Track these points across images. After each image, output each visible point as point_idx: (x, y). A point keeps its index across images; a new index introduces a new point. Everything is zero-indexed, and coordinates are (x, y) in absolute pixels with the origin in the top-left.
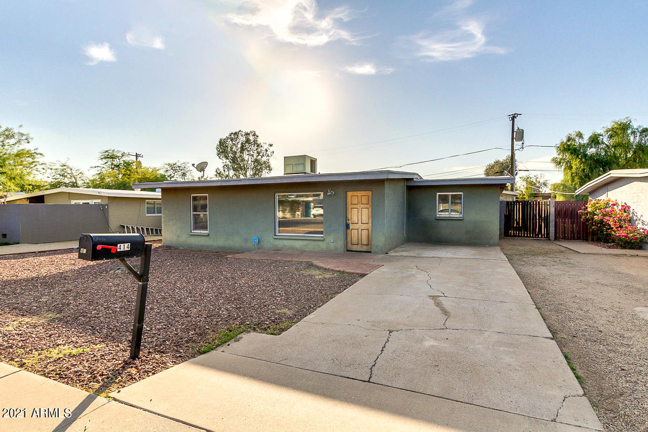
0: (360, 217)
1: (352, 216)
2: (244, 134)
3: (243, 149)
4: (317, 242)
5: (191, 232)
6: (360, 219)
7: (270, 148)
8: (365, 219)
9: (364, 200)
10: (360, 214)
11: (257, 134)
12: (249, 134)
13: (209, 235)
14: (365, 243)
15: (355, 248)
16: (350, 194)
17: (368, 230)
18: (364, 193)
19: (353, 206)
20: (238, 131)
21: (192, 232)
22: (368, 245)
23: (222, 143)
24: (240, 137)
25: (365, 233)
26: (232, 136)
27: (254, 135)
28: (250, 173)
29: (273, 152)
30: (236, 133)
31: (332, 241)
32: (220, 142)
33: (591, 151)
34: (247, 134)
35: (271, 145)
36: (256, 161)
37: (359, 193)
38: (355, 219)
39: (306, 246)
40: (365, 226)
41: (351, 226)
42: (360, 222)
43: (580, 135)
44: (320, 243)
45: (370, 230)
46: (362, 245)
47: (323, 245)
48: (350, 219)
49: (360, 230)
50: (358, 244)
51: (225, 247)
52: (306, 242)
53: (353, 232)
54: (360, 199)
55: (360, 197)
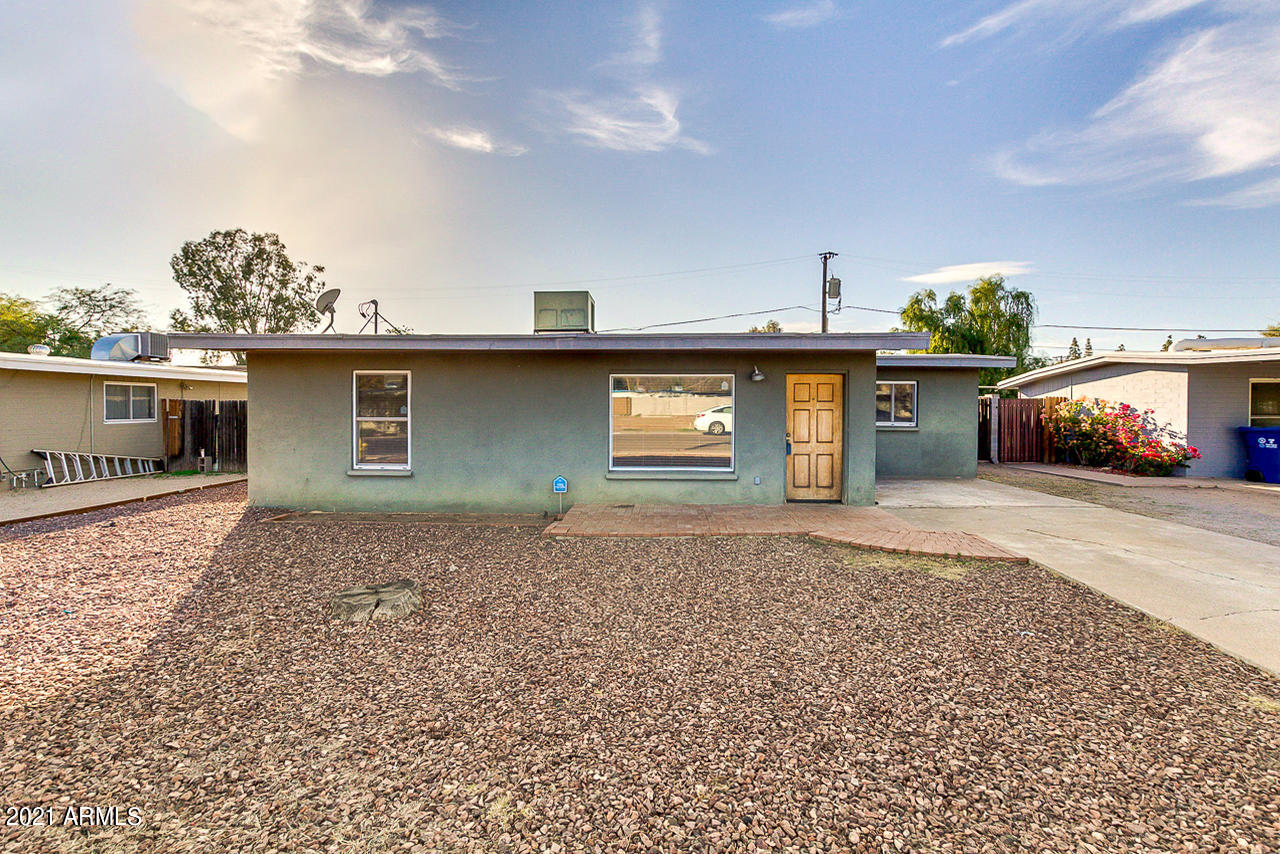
0: (813, 428)
1: (797, 426)
2: (250, 237)
3: (248, 270)
4: (719, 486)
5: (353, 469)
6: (813, 432)
7: (317, 274)
8: (825, 435)
9: (825, 393)
10: (813, 422)
11: (281, 241)
12: (261, 240)
13: (411, 476)
14: (825, 484)
15: (802, 494)
16: (791, 379)
17: (832, 455)
18: (823, 378)
19: (799, 406)
20: (232, 228)
21: (355, 467)
22: (830, 487)
23: (190, 253)
24: (239, 243)
25: (824, 462)
26: (219, 239)
27: (276, 243)
28: (262, 325)
29: (324, 284)
30: (227, 235)
31: (758, 481)
32: (185, 251)
33: (950, 321)
34: (258, 239)
35: (320, 269)
36: (279, 300)
37: (813, 379)
38: (803, 433)
39: (691, 494)
40: (824, 448)
41: (794, 449)
42: (814, 439)
43: (931, 296)
44: (728, 487)
45: (836, 456)
46: (817, 486)
47: (734, 492)
48: (791, 431)
49: (813, 457)
50: (809, 486)
51: (463, 506)
52: (691, 486)
53: (799, 461)
54: (813, 391)
55: (814, 386)
